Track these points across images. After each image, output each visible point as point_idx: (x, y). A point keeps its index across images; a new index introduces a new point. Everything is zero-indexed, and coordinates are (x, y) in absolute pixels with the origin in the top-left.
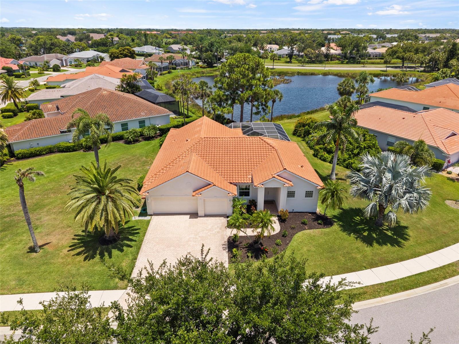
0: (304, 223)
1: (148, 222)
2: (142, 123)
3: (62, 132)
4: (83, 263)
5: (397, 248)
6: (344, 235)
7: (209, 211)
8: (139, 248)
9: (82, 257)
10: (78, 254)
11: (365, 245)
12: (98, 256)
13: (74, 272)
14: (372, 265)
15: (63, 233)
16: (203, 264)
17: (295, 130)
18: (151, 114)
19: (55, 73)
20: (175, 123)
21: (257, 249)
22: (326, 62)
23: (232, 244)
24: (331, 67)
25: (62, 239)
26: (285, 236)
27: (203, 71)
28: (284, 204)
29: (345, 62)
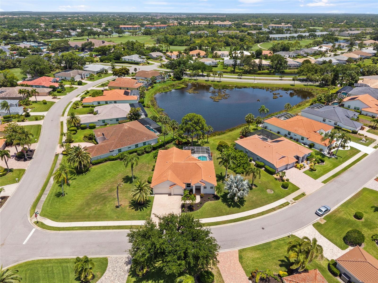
0: (209, 199)
1: (154, 197)
2: (144, 144)
3: (110, 152)
4: (135, 212)
5: (238, 209)
6: (222, 203)
7: (175, 193)
8: (152, 207)
9: (134, 210)
10: (133, 209)
11: (228, 207)
12: (139, 210)
13: (133, 215)
14: (228, 214)
15: (125, 201)
16: (173, 215)
17: (218, 148)
18: (149, 139)
19: (79, 87)
20: (160, 143)
21: (191, 208)
22: (259, 72)
23: (183, 206)
24: (259, 79)
25: (125, 203)
26: (201, 204)
27: (174, 83)
28: (202, 191)
29: (272, 72)
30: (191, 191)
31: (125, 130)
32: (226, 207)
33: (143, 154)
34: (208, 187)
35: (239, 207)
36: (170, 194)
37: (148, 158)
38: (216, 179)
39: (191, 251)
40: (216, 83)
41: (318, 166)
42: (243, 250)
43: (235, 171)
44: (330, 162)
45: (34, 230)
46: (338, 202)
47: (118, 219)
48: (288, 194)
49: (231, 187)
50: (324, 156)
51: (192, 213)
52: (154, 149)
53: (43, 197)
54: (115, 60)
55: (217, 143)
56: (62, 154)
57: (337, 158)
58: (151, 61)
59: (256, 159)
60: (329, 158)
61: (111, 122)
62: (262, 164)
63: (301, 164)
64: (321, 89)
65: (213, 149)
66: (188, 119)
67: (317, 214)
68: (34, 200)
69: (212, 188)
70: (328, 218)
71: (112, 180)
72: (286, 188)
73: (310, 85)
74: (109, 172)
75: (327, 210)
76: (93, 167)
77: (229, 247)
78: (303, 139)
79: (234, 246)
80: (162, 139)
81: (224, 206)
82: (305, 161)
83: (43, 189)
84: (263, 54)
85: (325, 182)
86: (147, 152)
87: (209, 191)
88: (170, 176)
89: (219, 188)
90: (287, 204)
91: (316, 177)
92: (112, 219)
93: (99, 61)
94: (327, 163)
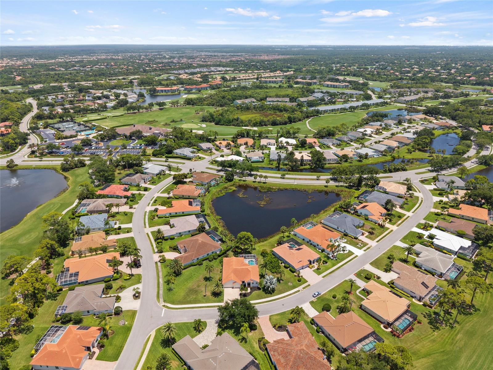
0: (255, 290)
1: (224, 290)
2: (213, 253)
3: (192, 260)
4: (215, 298)
7: (236, 287)
8: (224, 295)
10: (213, 297)
12: (217, 297)
13: (214, 300)
15: (208, 292)
17: (261, 254)
18: (215, 249)
19: (146, 193)
20: (223, 251)
21: (245, 295)
22: (302, 167)
23: (241, 294)
24: (300, 179)
25: (209, 294)
26: (251, 293)
27: (226, 185)
28: (251, 285)
29: (313, 167)
30: (245, 285)
31: (200, 243)
32: (265, 294)
33: (213, 260)
34: (255, 283)
35: (271, 294)
36: (233, 288)
37: (216, 263)
38: (259, 277)
39: (247, 314)
40: (262, 184)
41: (323, 266)
42: (272, 315)
43: (271, 271)
44: (332, 263)
45: (164, 310)
46: (327, 289)
47: (206, 302)
48: (300, 285)
49: (267, 283)
50: (329, 258)
51: (246, 298)
52: (219, 256)
53: (160, 291)
54: (167, 153)
55: (261, 250)
56: (159, 261)
57: (336, 260)
58: (202, 153)
59: (285, 262)
60: (332, 260)
61: (184, 234)
62: (288, 266)
63: (313, 265)
64: (349, 190)
65: (258, 254)
66: (242, 237)
67: (313, 296)
68: (156, 294)
69: (257, 283)
70: (318, 299)
71: (197, 279)
72: (300, 281)
73: (341, 186)
74: (194, 275)
75: (319, 294)
76: (183, 271)
77: (265, 314)
78: (318, 245)
79: (268, 314)
80: (224, 247)
81: (263, 293)
82: (316, 263)
83: (158, 287)
84: (308, 142)
85: (323, 277)
86: (215, 259)
87: (255, 285)
88: (233, 277)
89: (261, 283)
90: (299, 291)
91: (319, 274)
92: (203, 303)
93: (152, 155)
94: (329, 263)
